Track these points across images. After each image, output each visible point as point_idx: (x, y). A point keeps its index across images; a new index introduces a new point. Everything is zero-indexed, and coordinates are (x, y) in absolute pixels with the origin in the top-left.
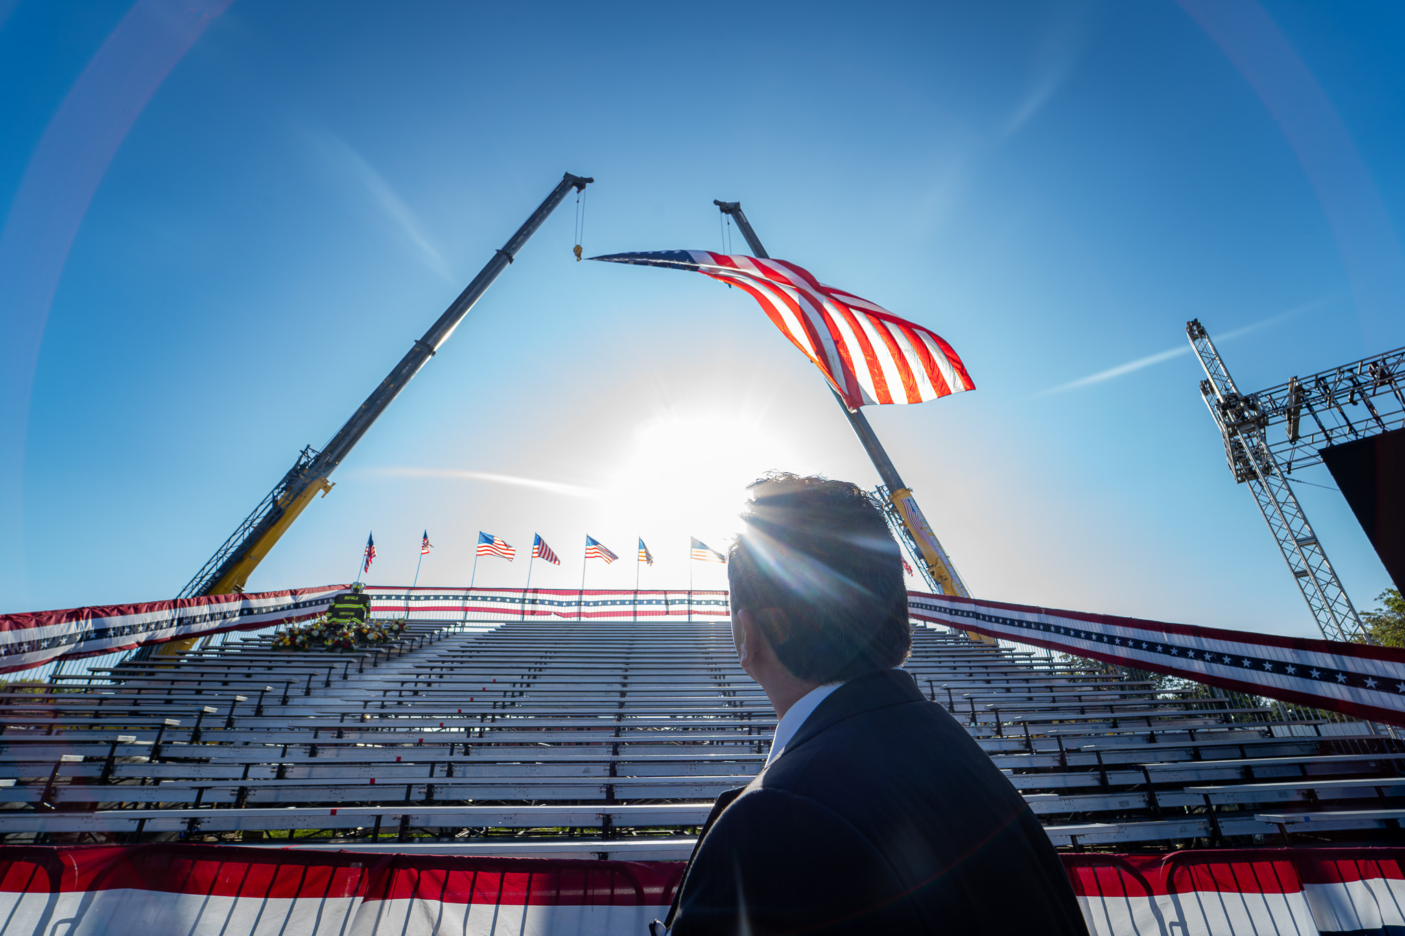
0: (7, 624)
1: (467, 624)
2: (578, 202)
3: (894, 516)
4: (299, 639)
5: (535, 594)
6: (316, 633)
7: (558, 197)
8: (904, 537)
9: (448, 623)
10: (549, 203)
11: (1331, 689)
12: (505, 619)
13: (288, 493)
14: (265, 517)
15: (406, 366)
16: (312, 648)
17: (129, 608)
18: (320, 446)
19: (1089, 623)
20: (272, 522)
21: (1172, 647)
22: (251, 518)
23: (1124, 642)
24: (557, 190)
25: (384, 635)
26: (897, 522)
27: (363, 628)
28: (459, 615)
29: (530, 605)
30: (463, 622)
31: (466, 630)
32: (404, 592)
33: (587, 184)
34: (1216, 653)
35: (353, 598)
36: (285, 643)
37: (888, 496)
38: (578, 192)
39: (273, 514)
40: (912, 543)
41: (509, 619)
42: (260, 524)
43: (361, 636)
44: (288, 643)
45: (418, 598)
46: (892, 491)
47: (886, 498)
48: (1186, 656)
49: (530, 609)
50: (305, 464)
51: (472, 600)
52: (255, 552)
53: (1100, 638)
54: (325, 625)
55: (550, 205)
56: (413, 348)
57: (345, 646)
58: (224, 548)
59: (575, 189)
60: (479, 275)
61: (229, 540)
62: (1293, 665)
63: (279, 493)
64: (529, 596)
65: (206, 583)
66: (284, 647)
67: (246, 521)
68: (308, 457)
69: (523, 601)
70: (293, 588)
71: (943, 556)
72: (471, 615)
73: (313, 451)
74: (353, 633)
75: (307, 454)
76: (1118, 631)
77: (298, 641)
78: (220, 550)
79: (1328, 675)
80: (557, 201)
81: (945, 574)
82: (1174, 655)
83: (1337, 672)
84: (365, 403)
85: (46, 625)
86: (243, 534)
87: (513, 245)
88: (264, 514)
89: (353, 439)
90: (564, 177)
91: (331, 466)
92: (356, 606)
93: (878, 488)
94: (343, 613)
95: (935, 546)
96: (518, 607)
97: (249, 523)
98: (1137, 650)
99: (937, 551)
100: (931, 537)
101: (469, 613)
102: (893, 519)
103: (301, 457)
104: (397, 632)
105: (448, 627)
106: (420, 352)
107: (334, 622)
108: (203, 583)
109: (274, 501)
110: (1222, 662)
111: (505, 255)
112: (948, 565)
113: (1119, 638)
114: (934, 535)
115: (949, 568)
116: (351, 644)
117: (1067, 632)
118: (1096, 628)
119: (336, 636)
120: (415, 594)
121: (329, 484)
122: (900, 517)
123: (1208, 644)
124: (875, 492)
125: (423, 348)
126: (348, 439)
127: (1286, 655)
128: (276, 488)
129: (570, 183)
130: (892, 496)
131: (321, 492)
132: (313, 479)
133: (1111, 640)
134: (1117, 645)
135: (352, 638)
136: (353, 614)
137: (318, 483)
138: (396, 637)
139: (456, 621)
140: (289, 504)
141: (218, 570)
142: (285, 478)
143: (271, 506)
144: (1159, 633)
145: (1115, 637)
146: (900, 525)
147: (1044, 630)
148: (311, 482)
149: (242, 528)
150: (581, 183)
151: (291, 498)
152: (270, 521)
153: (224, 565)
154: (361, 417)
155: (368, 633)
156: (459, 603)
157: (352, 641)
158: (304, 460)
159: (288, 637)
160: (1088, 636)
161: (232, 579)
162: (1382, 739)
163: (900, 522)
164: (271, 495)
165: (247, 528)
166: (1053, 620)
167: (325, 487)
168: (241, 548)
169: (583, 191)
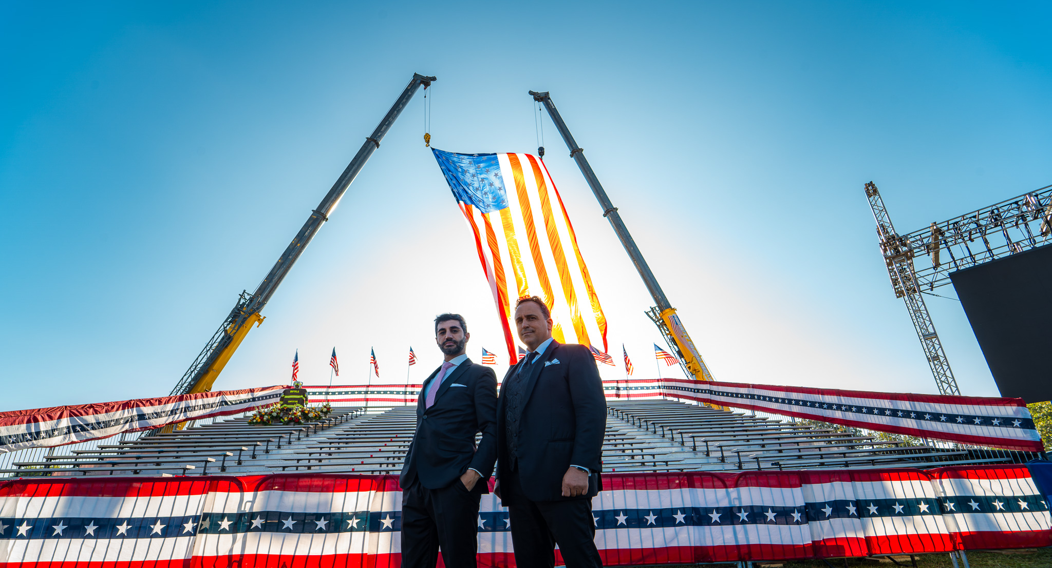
0: (91, 410)
1: (368, 409)
2: (425, 97)
3: (664, 329)
4: (266, 418)
5: (413, 388)
6: (275, 414)
7: (410, 93)
8: (670, 343)
9: (357, 409)
10: (403, 99)
11: (907, 423)
12: (394, 405)
13: (234, 325)
14: (220, 342)
15: (307, 230)
16: (273, 424)
17: (156, 401)
18: (252, 290)
19: (777, 392)
20: (225, 345)
21: (824, 403)
22: (210, 343)
23: (797, 402)
24: (409, 88)
25: (318, 414)
26: (665, 333)
27: (305, 410)
28: (363, 404)
29: (410, 395)
30: (365, 408)
31: (368, 413)
32: (324, 390)
33: (432, 82)
34: (848, 405)
35: (296, 391)
36: (257, 420)
37: (659, 314)
38: (425, 89)
39: (225, 340)
40: (676, 347)
41: (396, 405)
42: (217, 346)
43: (305, 415)
44: (259, 420)
45: (334, 393)
46: (662, 311)
47: (658, 315)
48: (832, 409)
49: (410, 398)
50: (244, 304)
51: (371, 393)
52: (216, 367)
53: (783, 401)
54: (279, 409)
55: (404, 100)
56: (311, 216)
57: (296, 421)
58: (195, 364)
59: (422, 86)
60: (355, 158)
61: (197, 359)
62: (889, 410)
63: (228, 325)
64: (409, 389)
65: (186, 389)
66: (257, 422)
67: (207, 345)
68: (245, 299)
69: (405, 393)
70: (252, 388)
71: (697, 356)
72: (370, 404)
73: (248, 294)
74: (300, 413)
75: (244, 297)
76: (794, 396)
77: (265, 419)
78: (192, 366)
79: (907, 414)
80: (410, 96)
81: (698, 368)
82: (825, 409)
83: (911, 412)
84: (280, 259)
85: (111, 412)
86: (206, 353)
87: (378, 133)
88: (219, 340)
89: (275, 285)
90: (414, 76)
91: (262, 304)
92: (298, 397)
93: (652, 309)
94: (291, 401)
95: (691, 349)
96: (402, 397)
97: (209, 346)
98: (805, 407)
99: (693, 352)
100: (689, 342)
101: (369, 402)
102: (663, 331)
103: (240, 299)
104: (326, 413)
105: (357, 411)
106: (317, 219)
107: (285, 407)
108: (183, 389)
109: (225, 331)
110: (851, 411)
111: (373, 142)
112: (700, 361)
113: (795, 400)
114: (691, 341)
115: (701, 363)
116: (299, 419)
117: (764, 398)
118: (781, 395)
119: (289, 415)
120: (332, 391)
121: (262, 318)
122: (668, 329)
123: (844, 400)
124: (650, 312)
125: (318, 216)
126: (271, 285)
127: (886, 404)
128: (225, 322)
129: (419, 81)
130: (661, 314)
131: (257, 323)
132: (250, 314)
133: (790, 402)
134: (793, 404)
135: (300, 416)
136: (297, 401)
137: (253, 317)
138: (325, 416)
139: (361, 407)
140: (235, 333)
141: (193, 380)
142: (230, 314)
143: (223, 334)
144: (817, 395)
145: (792, 400)
146: (667, 335)
147: (751, 398)
148: (249, 316)
149: (205, 350)
150: (427, 82)
151: (236, 328)
152: (224, 345)
153: (196, 376)
154: (279, 268)
155: (309, 413)
156: (362, 396)
157: (300, 418)
158: (242, 301)
159: (258, 416)
160: (777, 400)
161: (202, 386)
162: (929, 449)
163: (667, 332)
164: (223, 327)
165: (208, 350)
166: (757, 392)
167: (259, 320)
168: (206, 364)
169: (428, 87)
